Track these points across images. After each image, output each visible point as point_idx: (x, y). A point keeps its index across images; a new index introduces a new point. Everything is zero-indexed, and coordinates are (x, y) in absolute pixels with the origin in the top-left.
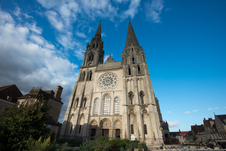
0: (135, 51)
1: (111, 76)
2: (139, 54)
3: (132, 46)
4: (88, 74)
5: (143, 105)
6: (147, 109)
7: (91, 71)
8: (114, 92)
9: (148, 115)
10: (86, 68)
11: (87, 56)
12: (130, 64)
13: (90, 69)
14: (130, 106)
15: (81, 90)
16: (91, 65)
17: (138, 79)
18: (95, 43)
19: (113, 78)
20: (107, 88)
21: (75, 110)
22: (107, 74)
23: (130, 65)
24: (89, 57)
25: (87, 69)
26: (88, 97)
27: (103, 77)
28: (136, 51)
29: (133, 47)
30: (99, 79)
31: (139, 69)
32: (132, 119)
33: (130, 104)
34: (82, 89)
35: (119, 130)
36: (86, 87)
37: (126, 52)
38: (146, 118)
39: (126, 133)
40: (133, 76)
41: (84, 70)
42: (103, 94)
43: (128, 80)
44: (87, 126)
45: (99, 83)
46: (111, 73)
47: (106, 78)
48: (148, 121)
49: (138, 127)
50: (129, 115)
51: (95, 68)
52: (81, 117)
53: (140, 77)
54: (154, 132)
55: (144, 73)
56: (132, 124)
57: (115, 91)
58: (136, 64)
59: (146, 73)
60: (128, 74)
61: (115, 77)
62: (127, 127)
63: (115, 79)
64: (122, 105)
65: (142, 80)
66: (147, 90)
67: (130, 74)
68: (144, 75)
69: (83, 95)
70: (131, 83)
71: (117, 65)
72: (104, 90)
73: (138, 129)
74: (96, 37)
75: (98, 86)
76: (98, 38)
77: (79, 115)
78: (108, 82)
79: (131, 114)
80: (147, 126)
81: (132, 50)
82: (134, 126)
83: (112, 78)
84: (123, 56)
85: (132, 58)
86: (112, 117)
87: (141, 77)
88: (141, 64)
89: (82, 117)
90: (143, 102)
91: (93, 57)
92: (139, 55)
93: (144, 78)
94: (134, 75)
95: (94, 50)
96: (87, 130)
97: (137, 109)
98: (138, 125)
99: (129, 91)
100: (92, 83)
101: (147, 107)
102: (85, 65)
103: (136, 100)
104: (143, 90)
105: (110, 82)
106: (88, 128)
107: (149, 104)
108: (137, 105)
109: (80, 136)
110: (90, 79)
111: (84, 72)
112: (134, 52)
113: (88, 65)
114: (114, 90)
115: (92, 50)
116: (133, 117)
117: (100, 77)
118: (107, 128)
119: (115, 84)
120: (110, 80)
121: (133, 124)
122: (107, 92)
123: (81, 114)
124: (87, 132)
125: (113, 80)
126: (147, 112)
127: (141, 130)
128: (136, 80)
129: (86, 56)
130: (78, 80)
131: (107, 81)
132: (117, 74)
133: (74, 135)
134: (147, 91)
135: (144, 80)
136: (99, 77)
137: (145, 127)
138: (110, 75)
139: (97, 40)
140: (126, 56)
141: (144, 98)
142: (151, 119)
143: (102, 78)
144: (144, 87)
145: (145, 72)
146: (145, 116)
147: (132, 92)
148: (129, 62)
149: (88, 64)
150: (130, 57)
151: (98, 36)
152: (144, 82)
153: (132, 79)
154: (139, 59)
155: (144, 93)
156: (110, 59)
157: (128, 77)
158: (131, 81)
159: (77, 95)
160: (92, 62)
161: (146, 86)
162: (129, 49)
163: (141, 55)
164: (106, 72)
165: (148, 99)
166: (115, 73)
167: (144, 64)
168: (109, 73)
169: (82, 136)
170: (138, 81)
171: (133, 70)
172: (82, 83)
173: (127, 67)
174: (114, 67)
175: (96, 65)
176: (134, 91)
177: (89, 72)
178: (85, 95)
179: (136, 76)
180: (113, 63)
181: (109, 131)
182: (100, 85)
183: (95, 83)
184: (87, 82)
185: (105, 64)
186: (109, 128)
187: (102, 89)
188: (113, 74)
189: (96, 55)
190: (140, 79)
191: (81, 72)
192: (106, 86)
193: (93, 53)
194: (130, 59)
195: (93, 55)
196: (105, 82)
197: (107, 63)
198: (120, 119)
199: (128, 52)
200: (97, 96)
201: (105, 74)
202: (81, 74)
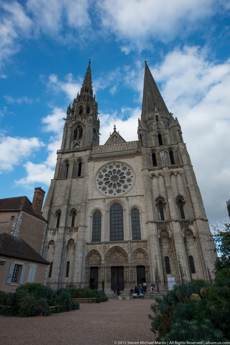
0: (162, 122)
1: (120, 169)
2: (170, 127)
3: (156, 112)
4: (74, 163)
5: (185, 222)
6: (192, 228)
7: (80, 159)
8: (129, 198)
9: (194, 238)
10: (70, 152)
11: (69, 129)
12: (154, 145)
13: (78, 155)
14: (160, 223)
16: (77, 147)
17: (172, 174)
18: (84, 107)
19: (125, 172)
20: (114, 190)
21: (54, 234)
23: (154, 147)
24: (73, 133)
25: (71, 154)
26: (79, 207)
27: (104, 171)
28: (164, 122)
29: (158, 114)
30: (96, 175)
31: (171, 153)
32: (166, 247)
33: (159, 219)
34: (66, 194)
35: (143, 267)
36: (73, 188)
37: (146, 122)
38: (191, 244)
39: (157, 272)
40: (162, 168)
41: (66, 156)
42: (107, 201)
43: (153, 175)
44: (81, 262)
45: (97, 182)
46: (119, 162)
47: (110, 171)
48: (195, 250)
49: (179, 262)
50: (160, 239)
51: (88, 152)
52: (68, 246)
53: (174, 170)
54: (208, 269)
55: (182, 162)
56: (165, 256)
57: (130, 196)
58: (165, 147)
59: (185, 162)
60: (152, 165)
61: (127, 170)
62: (158, 261)
63: (128, 174)
64: (146, 222)
65: (179, 176)
66: (190, 193)
67: (155, 164)
68: (182, 166)
69: (69, 205)
70: (158, 181)
71: (129, 149)
72: (108, 195)
73: (180, 265)
74: (84, 94)
75: (96, 187)
76: (88, 96)
77: (64, 242)
78: (115, 179)
79: (164, 238)
80: (194, 259)
81: (157, 120)
82: (170, 259)
83: (123, 173)
84: (141, 132)
85: (157, 134)
86: (127, 244)
87: (178, 169)
88: (176, 146)
89: (70, 247)
90: (183, 216)
91: (81, 132)
92: (169, 129)
93: (183, 172)
94: (164, 167)
95: (82, 119)
96: (82, 270)
97: (176, 228)
98: (179, 257)
99: (156, 196)
100: (84, 182)
101: (192, 223)
102: (67, 147)
103: (172, 211)
104: (182, 193)
105: (120, 179)
106: (84, 267)
107: (195, 220)
108: (174, 221)
109: (70, 281)
110: (79, 175)
111: (67, 161)
112: (161, 124)
113: (72, 147)
114: (128, 195)
115: (79, 119)
116: (167, 243)
117: (99, 170)
118: (119, 265)
119: (128, 183)
120: (118, 175)
121: (168, 256)
122: (116, 199)
123: (67, 241)
124: (82, 274)
125: (125, 175)
126: (192, 233)
127: (185, 265)
128: (169, 176)
129: (67, 131)
130: (55, 177)
131: (113, 178)
132: (131, 165)
133: (57, 281)
134: (190, 196)
135: (184, 176)
136: (96, 170)
137: (190, 259)
138: (118, 166)
139: (86, 98)
140: (145, 131)
141: (186, 208)
142: (200, 246)
143: (102, 173)
144: (182, 189)
145: (184, 161)
146: (188, 240)
147: (162, 198)
148: (154, 141)
149: (72, 145)
150: (152, 133)
152: (183, 180)
153: (160, 175)
154: (171, 137)
155: (185, 200)
156: (114, 137)
157: (153, 171)
158: (158, 177)
159: (56, 205)
160: (80, 142)
161: (187, 186)
162: (150, 118)
163: (175, 129)
164: (110, 161)
165: (193, 209)
166: (128, 163)
167: (181, 147)
168: (116, 163)
169: (74, 282)
170: (173, 176)
171: (161, 156)
172: (64, 181)
173: (150, 152)
174: (124, 152)
175: (90, 148)
176: (167, 195)
177: (75, 160)
178: (73, 204)
179: (168, 168)
180: (123, 144)
181: (123, 270)
182: (100, 186)
183: (89, 181)
184: (74, 180)
185: (107, 146)
186: (124, 265)
187: (104, 193)
188: (124, 165)
189: (87, 129)
190: (175, 174)
191: (59, 162)
192: (112, 188)
193: (81, 125)
194: (153, 136)
195: (80, 128)
196: (109, 180)
197: (110, 143)
198: (144, 247)
199: (148, 123)
200: (97, 206)
201: (107, 164)
202: (61, 164)
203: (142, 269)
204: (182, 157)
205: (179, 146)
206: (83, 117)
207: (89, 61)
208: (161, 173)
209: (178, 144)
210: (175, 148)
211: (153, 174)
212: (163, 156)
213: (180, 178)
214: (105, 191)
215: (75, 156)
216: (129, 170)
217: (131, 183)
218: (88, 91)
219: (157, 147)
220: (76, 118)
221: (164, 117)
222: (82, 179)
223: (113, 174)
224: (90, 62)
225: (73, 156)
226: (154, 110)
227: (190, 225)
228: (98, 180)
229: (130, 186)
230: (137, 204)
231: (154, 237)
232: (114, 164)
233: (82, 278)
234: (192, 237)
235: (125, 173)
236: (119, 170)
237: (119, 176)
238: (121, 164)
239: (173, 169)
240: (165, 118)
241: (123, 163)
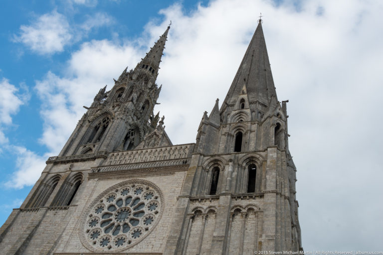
0: (248, 111)
1: (140, 196)
2: (262, 119)
3: (243, 93)
4: (65, 182)
7: (79, 175)
10: (69, 162)
11: (86, 124)
12: (221, 152)
13: (80, 166)
17: (238, 211)
19: (147, 202)
20: (113, 239)
22: (129, 186)
23: (219, 155)
24: (91, 130)
25: (68, 166)
27: (111, 198)
28: (253, 111)
29: (245, 96)
30: (92, 206)
36: (41, 229)
37: (222, 113)
40: (218, 198)
41: (60, 168)
43: (197, 212)
45: (88, 218)
46: (143, 183)
47: (121, 200)
51: (96, 163)
53: (244, 203)
55: (265, 186)
57: (136, 254)
58: (242, 155)
59: (271, 186)
61: (153, 198)
63: (152, 206)
65: (251, 216)
67: (213, 190)
68: (262, 196)
70: (204, 225)
71: (172, 157)
75: (81, 230)
78: (123, 216)
81: (242, 107)
83: (143, 204)
85: (234, 133)
87: (252, 202)
88: (263, 154)
91: (105, 128)
92: (260, 124)
93: (262, 207)
94: (223, 194)
95: (113, 107)
100: (64, 218)
102: (70, 153)
105: (132, 216)
111: (56, 177)
112: (246, 114)
113: (77, 154)
114: (133, 250)
115: (109, 108)
117: (102, 195)
119: (145, 226)
120: (132, 208)
125: (145, 209)
128: (226, 215)
129: (81, 126)
130: (22, 205)
132: (162, 189)
135: (261, 216)
136: (95, 196)
138: (138, 190)
140: (213, 125)
143: (105, 202)
145: (268, 183)
148: (223, 145)
149: (81, 149)
150: (224, 130)
151: (147, 68)
152: (257, 226)
153: (212, 211)
156: (154, 136)
157: (200, 202)
158: (207, 216)
160: (94, 146)
161: (260, 240)
162: (230, 104)
163: (269, 123)
164: (127, 179)
166: (159, 185)
167: (271, 155)
168: (136, 185)
170: (238, 217)
171: (226, 173)
172: (33, 213)
173: (208, 165)
175: (103, 154)
177: (71, 175)
179: (229, 196)
180: (164, 149)
182: (90, 228)
183: (73, 217)
184: (50, 213)
187: (92, 244)
188: (151, 189)
189: (114, 123)
190: (243, 211)
191: (44, 178)
192: (111, 233)
193: (110, 117)
194: (224, 135)
195: (106, 122)
196: (111, 218)
197: (142, 148)
201: (120, 185)
202: (45, 182)
205: (267, 154)
206: (115, 104)
207: (169, 26)
208: (214, 207)
209: (267, 150)
210: (261, 159)
211: (197, 208)
212: (229, 172)
213: (253, 222)
214: (95, 240)
215: (73, 169)
216: (156, 198)
217: (150, 227)
218: (147, 66)
219: (224, 156)
220: (104, 105)
221: (256, 102)
222: (64, 211)
223: (123, 206)
224: (169, 28)
225: (70, 169)
228: (91, 216)
229: (145, 233)
232: (133, 186)
235: (146, 204)
236: (138, 199)
237: (134, 209)
238: (146, 186)
239: (242, 199)
240: (259, 103)
241: (150, 184)
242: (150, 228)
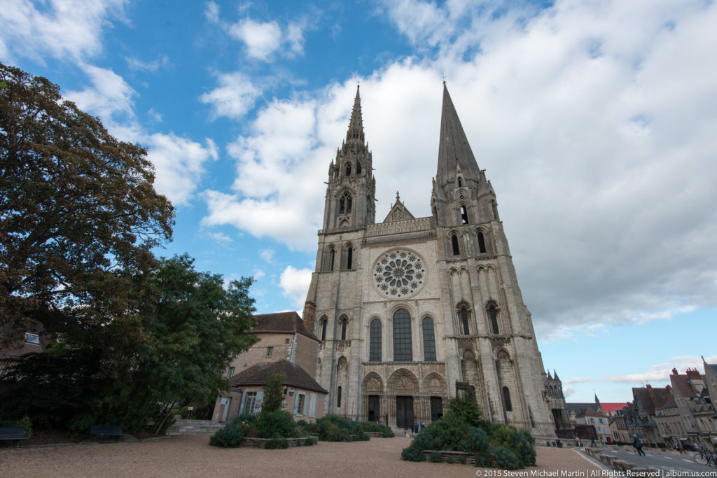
0: (467, 188)
1: (406, 259)
2: (479, 195)
3: (459, 172)
4: (342, 250)
5: (498, 339)
6: (508, 347)
7: (349, 244)
9: (511, 362)
10: (336, 233)
11: (333, 198)
12: (454, 224)
13: (348, 237)
14: (462, 339)
15: (329, 294)
16: (345, 224)
17: (481, 268)
18: (354, 163)
19: (413, 263)
20: (399, 290)
21: (319, 349)
22: (395, 252)
23: (455, 227)
24: (339, 203)
25: (337, 236)
26: (351, 313)
27: (384, 261)
28: (470, 188)
29: (461, 175)
30: (373, 268)
31: (481, 237)
32: (471, 372)
33: (461, 333)
34: (333, 294)
35: (440, 398)
36: (342, 286)
37: (443, 187)
38: (506, 370)
40: (465, 260)
41: (331, 239)
42: (390, 306)
43: (454, 270)
44: (357, 388)
45: (374, 277)
46: (405, 249)
47: (392, 262)
48: (513, 379)
49: (488, 394)
50: (462, 361)
51: (360, 234)
52: (338, 366)
53: (484, 263)
54: (529, 407)
55: (496, 250)
57: (420, 300)
58: (471, 227)
59: (500, 251)
60: (452, 253)
61: (416, 260)
63: (418, 266)
64: (443, 336)
65: (490, 271)
66: (506, 298)
67: (456, 252)
68: (495, 257)
69: (337, 310)
70: (460, 278)
71: (419, 229)
72: (390, 296)
73: (489, 399)
74: (351, 141)
75: (373, 285)
76: (358, 146)
77: (333, 361)
78: (399, 274)
79: (468, 360)
80: (510, 391)
81: (460, 185)
82: (476, 390)
83: (410, 265)
84: (436, 203)
85: (459, 207)
86: (418, 366)
87: (489, 261)
88: (487, 225)
89: (341, 367)
90: (496, 330)
91: (350, 201)
92: (478, 199)
93: (497, 265)
94: (470, 258)
95: (350, 182)
96: (358, 398)
97: (484, 348)
98: (488, 389)
99: (457, 300)
100: (357, 277)
101: (508, 341)
102: (331, 225)
103: (480, 322)
104: (495, 297)
105: (406, 274)
106: (360, 394)
107: (512, 337)
108: (482, 337)
109: (343, 413)
110: (349, 267)
111: (332, 246)
112: (466, 191)
113: (338, 226)
114: (417, 297)
115: (346, 183)
116: (472, 367)
117: (377, 260)
118: (407, 394)
119: (418, 281)
120: (404, 268)
121: (473, 384)
122: (401, 302)
123: (337, 359)
124: (358, 405)
125: (413, 268)
126: (507, 354)
127: (497, 400)
128: (476, 272)
129: (330, 201)
130: (316, 269)
131: (396, 272)
132: (421, 253)
134: (507, 302)
135: (498, 271)
136: (373, 261)
137: (505, 392)
138: (403, 255)
139: (355, 150)
140: (442, 201)
141: (500, 318)
142: (519, 374)
143: (381, 264)
144: (496, 291)
145: (498, 249)
146: (503, 365)
147: (466, 303)
148: (454, 219)
149: (338, 221)
150: (452, 205)
152: (496, 278)
153: (463, 269)
154: (480, 211)
155: (499, 307)
156: (398, 210)
157: (453, 263)
158: (461, 273)
159: (321, 308)
160: (348, 218)
161: (502, 287)
162: (450, 181)
163: (486, 200)
164: (392, 247)
165: (510, 321)
166: (418, 251)
167: (495, 226)
168: (400, 251)
169: (348, 414)
170: (482, 272)
171: (465, 241)
172: (330, 275)
173: (449, 234)
174: (412, 234)
175: (363, 227)
176: (473, 299)
177: (343, 244)
178: (342, 308)
179: (474, 259)
180: (409, 221)
181: (412, 402)
182: (378, 283)
183: (364, 276)
184: (343, 274)
185: (387, 224)
186: (414, 395)
187: (385, 294)
188: (412, 253)
189: (357, 198)
190: (485, 268)
191: (322, 247)
192: (395, 286)
193: (350, 192)
194: (454, 209)
195: (348, 195)
196: (391, 276)
197: (391, 220)
198: (441, 372)
199: (447, 188)
200: (375, 312)
201: (388, 251)
202: (324, 250)
203: (438, 401)
204: (497, 244)
205: (491, 226)
206: (352, 180)
208: (465, 266)
209: (490, 222)
210: (486, 229)
211: (453, 267)
212: (468, 241)
213: (493, 275)
214: (386, 291)
215: (343, 239)
216: (419, 260)
217: (422, 280)
218: (357, 135)
219: (459, 227)
220: (342, 181)
221: (471, 179)
222: (353, 273)
223: (397, 267)
224: (358, 86)
225: (340, 239)
226: (455, 168)
227: (505, 344)
228: (375, 275)
229: (421, 285)
230: (431, 311)
231: (453, 358)
232: (398, 252)
233: (358, 409)
234: (508, 360)
235: (413, 265)
236: (405, 261)
238: (408, 252)
239: (482, 260)
240: (473, 180)
241: (410, 251)
242: (423, 282)
